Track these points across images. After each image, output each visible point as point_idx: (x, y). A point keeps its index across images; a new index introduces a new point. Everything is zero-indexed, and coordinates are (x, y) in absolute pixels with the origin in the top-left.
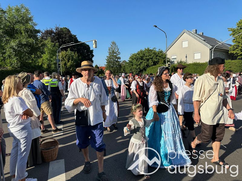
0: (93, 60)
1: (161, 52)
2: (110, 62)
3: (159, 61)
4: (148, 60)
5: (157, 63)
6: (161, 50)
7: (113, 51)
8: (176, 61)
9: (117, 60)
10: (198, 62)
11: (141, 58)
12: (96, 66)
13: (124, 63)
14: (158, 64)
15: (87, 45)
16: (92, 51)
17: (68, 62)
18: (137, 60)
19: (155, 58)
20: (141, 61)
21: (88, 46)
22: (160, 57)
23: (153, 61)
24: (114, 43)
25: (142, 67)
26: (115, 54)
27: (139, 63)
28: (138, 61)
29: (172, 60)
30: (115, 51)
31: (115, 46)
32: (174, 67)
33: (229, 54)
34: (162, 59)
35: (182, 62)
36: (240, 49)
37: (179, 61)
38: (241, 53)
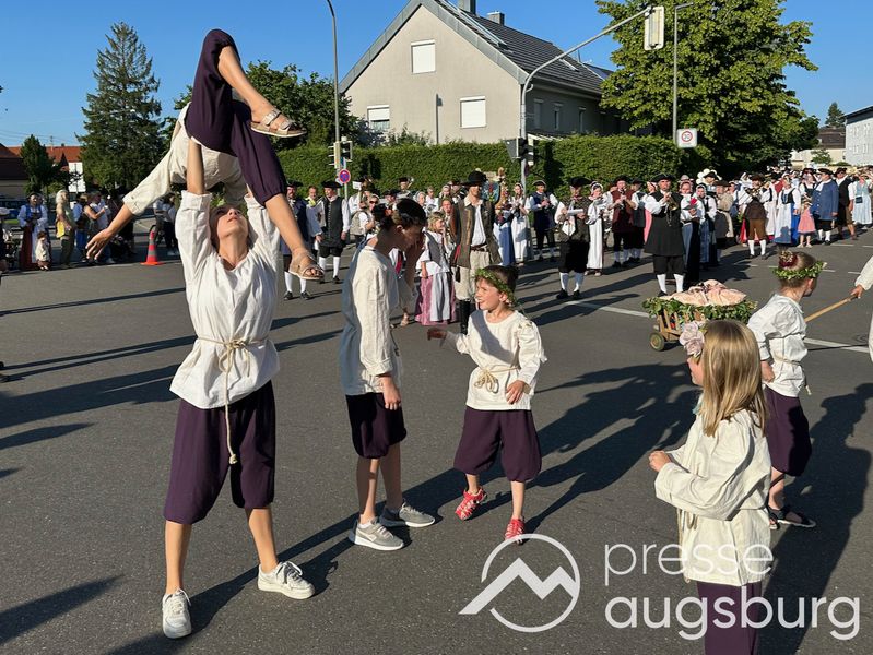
1: (323, 87)
6: (321, 78)
7: (122, 73)
29: (371, 126)
30: (130, 72)
31: (133, 48)
32: (371, 157)
33: (602, 110)
34: (323, 120)
35: (410, 137)
36: (642, 92)
37: (398, 133)
38: (644, 107)
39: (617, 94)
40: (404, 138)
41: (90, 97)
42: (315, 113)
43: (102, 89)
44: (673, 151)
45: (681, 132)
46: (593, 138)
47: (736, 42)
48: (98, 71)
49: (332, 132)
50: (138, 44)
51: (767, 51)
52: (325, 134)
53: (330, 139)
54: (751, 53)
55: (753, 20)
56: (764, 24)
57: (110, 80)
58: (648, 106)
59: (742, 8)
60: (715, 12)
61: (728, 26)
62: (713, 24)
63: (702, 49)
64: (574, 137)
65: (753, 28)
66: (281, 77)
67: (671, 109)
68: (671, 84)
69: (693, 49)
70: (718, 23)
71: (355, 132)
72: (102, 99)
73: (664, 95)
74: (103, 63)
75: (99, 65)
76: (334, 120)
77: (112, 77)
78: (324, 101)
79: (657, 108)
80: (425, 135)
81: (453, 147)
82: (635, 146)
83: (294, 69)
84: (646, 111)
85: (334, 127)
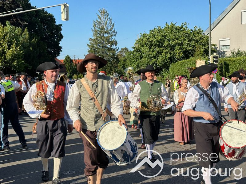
0: (60, 45)
1: (199, 32)
2: (95, 49)
3: (194, 51)
4: (173, 48)
5: (190, 53)
6: (198, 28)
7: (102, 29)
8: (229, 50)
9: (111, 46)
11: (158, 43)
12: (68, 58)
13: (124, 54)
14: (192, 56)
15: (49, 15)
16: (59, 28)
17: (9, 48)
18: (150, 48)
19: (188, 44)
20: (158, 49)
21: (51, 17)
22: (197, 41)
23: (182, 49)
24: (104, 13)
25: (160, 61)
26: (106, 35)
27: (155, 52)
28: (152, 50)
29: (221, 48)
30: (106, 29)
31: (107, 18)
32: (224, 62)
35: (242, 53)
40: (239, 53)
41: (90, 39)
43: (94, 36)
48: (93, 28)
50: (109, 17)
57: (98, 32)
72: (95, 40)
74: (95, 25)
75: (94, 26)
77: (99, 31)
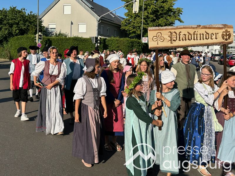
1: (34, 16)
6: (33, 13)
10: (80, 36)
29: (50, 30)
32: (49, 39)
33: (121, 30)
34: (34, 27)
35: (62, 34)
36: (133, 25)
37: (58, 33)
38: (133, 30)
39: (126, 25)
40: (60, 34)
42: (31, 24)
44: (141, 43)
45: (143, 38)
46: (117, 38)
47: (161, 12)
49: (36, 31)
51: (170, 16)
52: (34, 31)
53: (35, 33)
54: (165, 16)
55: (166, 6)
56: (169, 7)
58: (135, 30)
59: (163, 2)
60: (155, 3)
61: (159, 7)
62: (154, 6)
63: (151, 14)
64: (112, 37)
65: (166, 8)
66: (20, 12)
67: (141, 31)
68: (141, 24)
69: (148, 14)
70: (156, 6)
71: (44, 31)
73: (139, 27)
76: (37, 27)
78: (34, 21)
79: (137, 30)
80: (67, 34)
81: (75, 38)
82: (130, 41)
83: (24, 9)
84: (134, 31)
85: (37, 29)
